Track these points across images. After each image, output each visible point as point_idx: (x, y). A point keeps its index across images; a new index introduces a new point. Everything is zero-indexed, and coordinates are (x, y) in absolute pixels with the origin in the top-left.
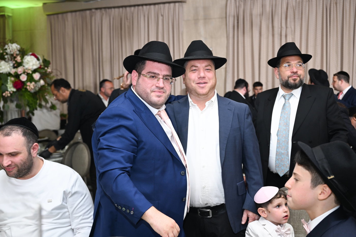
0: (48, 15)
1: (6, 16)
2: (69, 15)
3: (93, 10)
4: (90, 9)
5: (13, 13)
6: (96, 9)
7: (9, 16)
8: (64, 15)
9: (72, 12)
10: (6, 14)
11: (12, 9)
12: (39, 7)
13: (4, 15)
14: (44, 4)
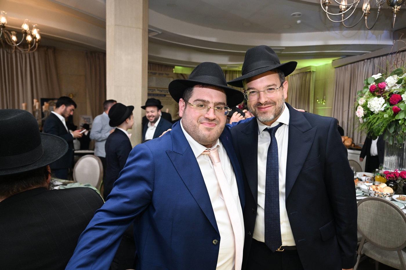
0: (335, 68)
1: (312, 72)
2: (349, 66)
3: (366, 61)
4: (363, 60)
5: (316, 69)
6: (368, 59)
7: (313, 71)
8: (346, 66)
9: (351, 63)
10: (312, 70)
11: (316, 67)
12: (330, 64)
13: (310, 71)
14: (333, 60)
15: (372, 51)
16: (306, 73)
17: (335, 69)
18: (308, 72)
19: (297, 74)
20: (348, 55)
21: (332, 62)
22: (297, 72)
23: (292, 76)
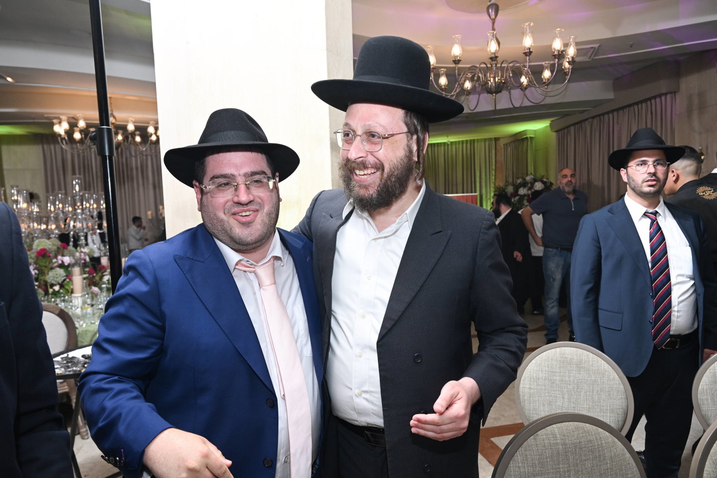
1: (529, 139)
2: (572, 128)
5: (535, 134)
6: (592, 118)
7: (531, 138)
8: (568, 129)
10: (528, 136)
11: (535, 131)
13: (527, 138)
14: (552, 121)
15: (594, 107)
16: (523, 140)
17: (555, 134)
18: (525, 138)
19: (512, 142)
20: (565, 115)
21: (550, 124)
22: (512, 139)
23: (506, 145)
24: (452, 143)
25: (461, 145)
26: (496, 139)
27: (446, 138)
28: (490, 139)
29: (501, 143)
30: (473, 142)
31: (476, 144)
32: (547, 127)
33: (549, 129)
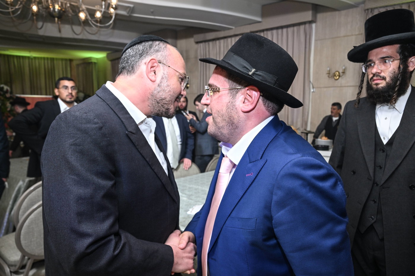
1: (93, 63)
5: (97, 61)
7: (95, 63)
10: (92, 61)
11: (97, 58)
14: (107, 53)
17: (110, 62)
18: (90, 62)
19: (82, 64)
21: (107, 55)
22: (81, 62)
23: (78, 65)
24: (35, 58)
25: (43, 61)
26: (71, 60)
27: (28, 53)
28: (66, 60)
29: (74, 63)
30: (52, 59)
31: (55, 62)
32: (104, 57)
33: (106, 59)
